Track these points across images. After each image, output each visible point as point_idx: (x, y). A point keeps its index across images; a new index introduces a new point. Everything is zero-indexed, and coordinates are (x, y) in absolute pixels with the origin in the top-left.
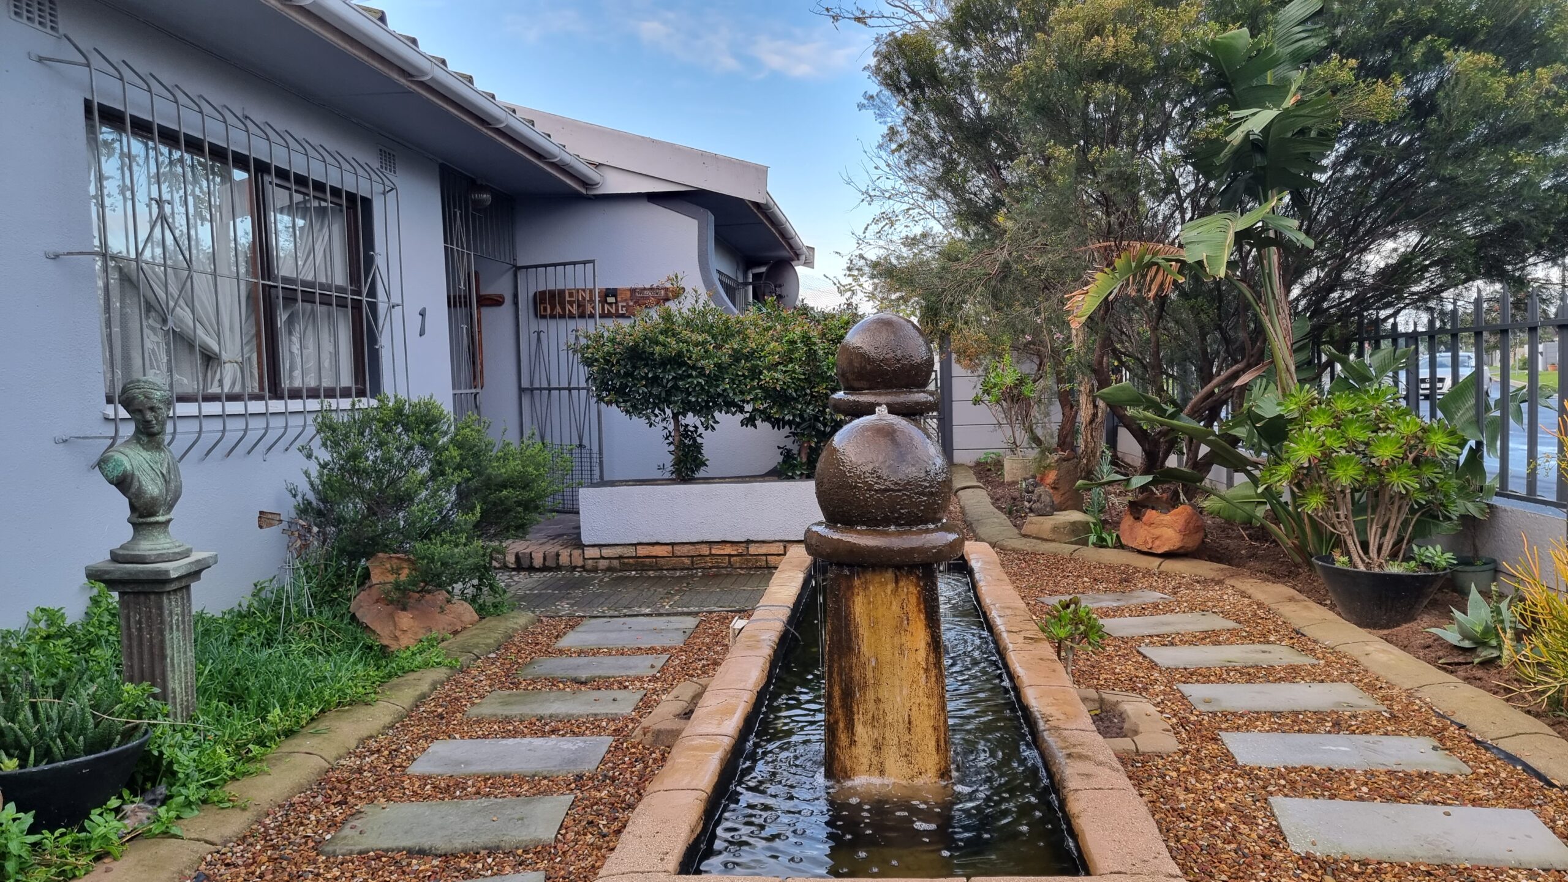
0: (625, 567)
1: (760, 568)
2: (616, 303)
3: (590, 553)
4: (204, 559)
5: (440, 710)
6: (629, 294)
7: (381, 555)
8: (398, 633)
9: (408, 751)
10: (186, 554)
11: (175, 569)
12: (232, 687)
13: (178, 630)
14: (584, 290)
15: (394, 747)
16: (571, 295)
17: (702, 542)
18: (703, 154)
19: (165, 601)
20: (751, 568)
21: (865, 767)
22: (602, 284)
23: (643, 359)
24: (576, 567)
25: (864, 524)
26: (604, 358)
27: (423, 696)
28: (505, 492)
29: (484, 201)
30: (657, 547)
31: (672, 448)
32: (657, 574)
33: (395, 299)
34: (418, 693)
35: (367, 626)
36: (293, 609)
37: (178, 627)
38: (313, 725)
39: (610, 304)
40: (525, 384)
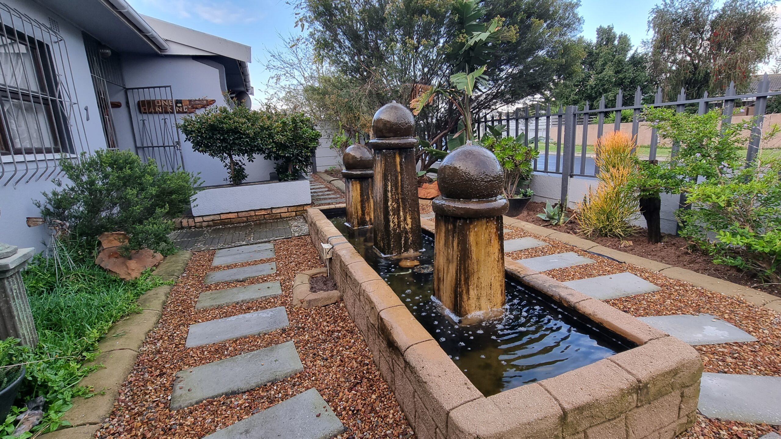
0: (215, 224)
1: (278, 218)
2: (182, 106)
3: (197, 220)
4: (28, 253)
5: (180, 308)
6: (188, 102)
7: (106, 233)
8: (130, 271)
9: (178, 335)
10: (14, 252)
11: (12, 263)
12: (49, 320)
13: (18, 299)
14: (165, 101)
15: (169, 334)
16: (158, 103)
17: (251, 210)
18: (219, 39)
19: (6, 283)
20: (274, 219)
21: (474, 308)
22: (176, 97)
23: (217, 130)
24: (191, 227)
25: (477, 198)
26: (197, 130)
27: (164, 303)
28: (174, 196)
29: (107, 53)
30: (230, 214)
31: (229, 170)
32: (233, 225)
33: (74, 100)
34: (161, 301)
35: (110, 270)
36: (62, 268)
37: (17, 296)
38: (113, 331)
39: (179, 107)
40: (139, 145)
